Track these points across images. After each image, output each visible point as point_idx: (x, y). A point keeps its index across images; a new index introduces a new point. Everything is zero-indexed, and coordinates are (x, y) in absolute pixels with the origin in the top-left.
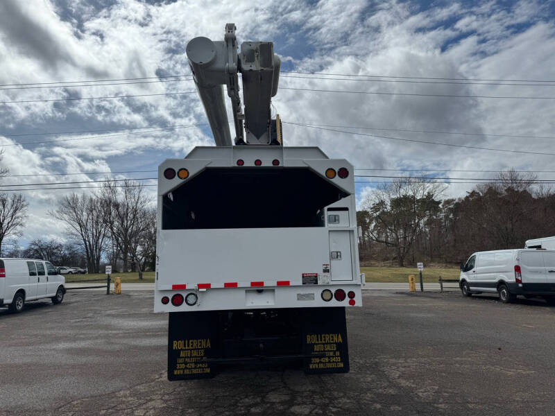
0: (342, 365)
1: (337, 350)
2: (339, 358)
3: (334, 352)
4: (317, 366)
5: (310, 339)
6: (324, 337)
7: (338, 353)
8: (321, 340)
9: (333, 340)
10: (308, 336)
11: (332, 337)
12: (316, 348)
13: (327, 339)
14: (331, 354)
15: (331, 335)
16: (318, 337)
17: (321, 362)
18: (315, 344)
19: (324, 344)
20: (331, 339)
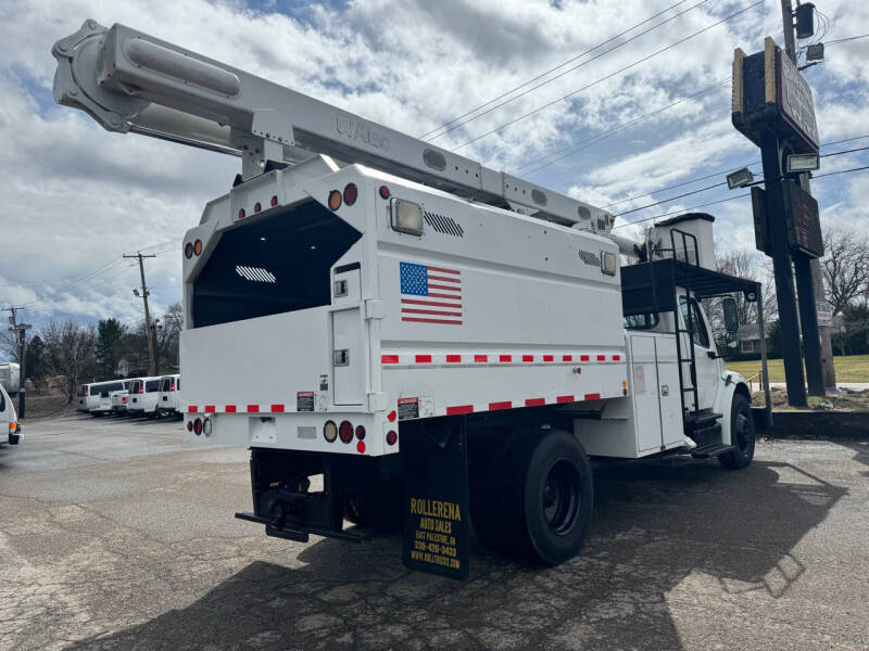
0: (457, 565)
1: (452, 535)
2: (455, 550)
3: (449, 536)
4: (421, 558)
5: (417, 505)
6: (436, 506)
7: (453, 541)
8: (431, 512)
9: (447, 514)
10: (413, 500)
11: (447, 507)
12: (423, 524)
13: (440, 510)
14: (444, 539)
15: (446, 504)
16: (426, 504)
17: (427, 551)
18: (422, 515)
19: (435, 518)
20: (445, 510)
